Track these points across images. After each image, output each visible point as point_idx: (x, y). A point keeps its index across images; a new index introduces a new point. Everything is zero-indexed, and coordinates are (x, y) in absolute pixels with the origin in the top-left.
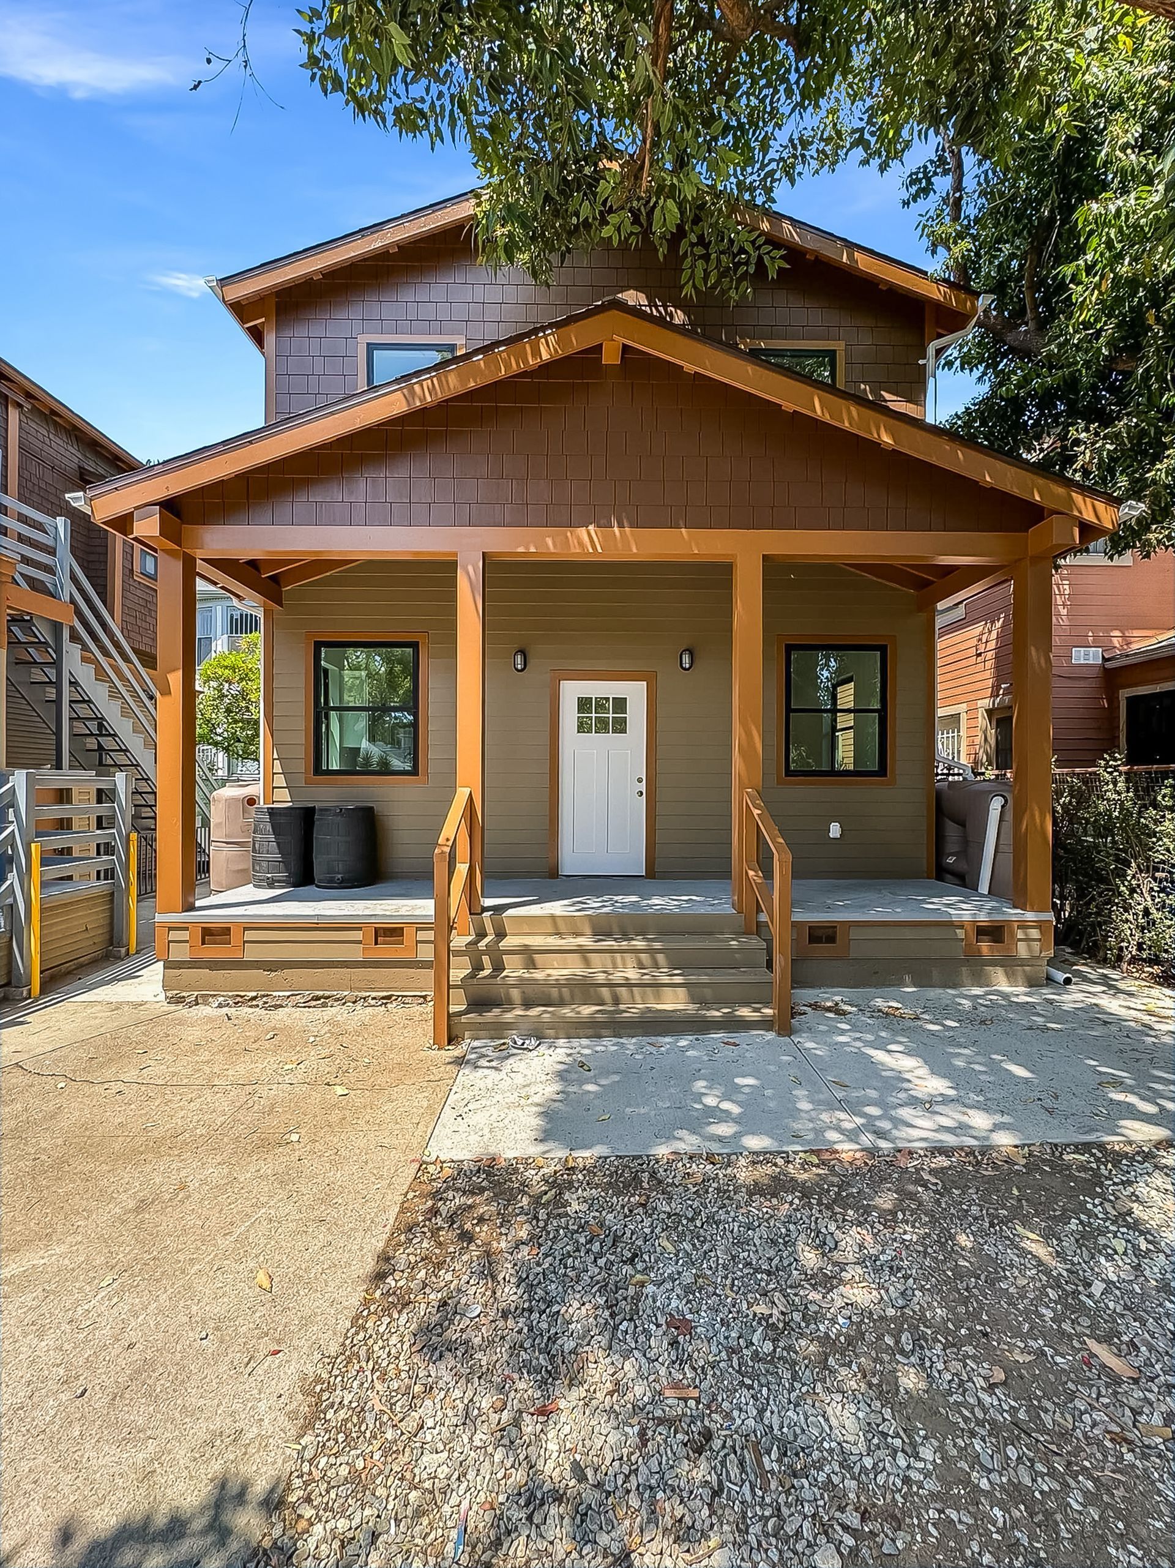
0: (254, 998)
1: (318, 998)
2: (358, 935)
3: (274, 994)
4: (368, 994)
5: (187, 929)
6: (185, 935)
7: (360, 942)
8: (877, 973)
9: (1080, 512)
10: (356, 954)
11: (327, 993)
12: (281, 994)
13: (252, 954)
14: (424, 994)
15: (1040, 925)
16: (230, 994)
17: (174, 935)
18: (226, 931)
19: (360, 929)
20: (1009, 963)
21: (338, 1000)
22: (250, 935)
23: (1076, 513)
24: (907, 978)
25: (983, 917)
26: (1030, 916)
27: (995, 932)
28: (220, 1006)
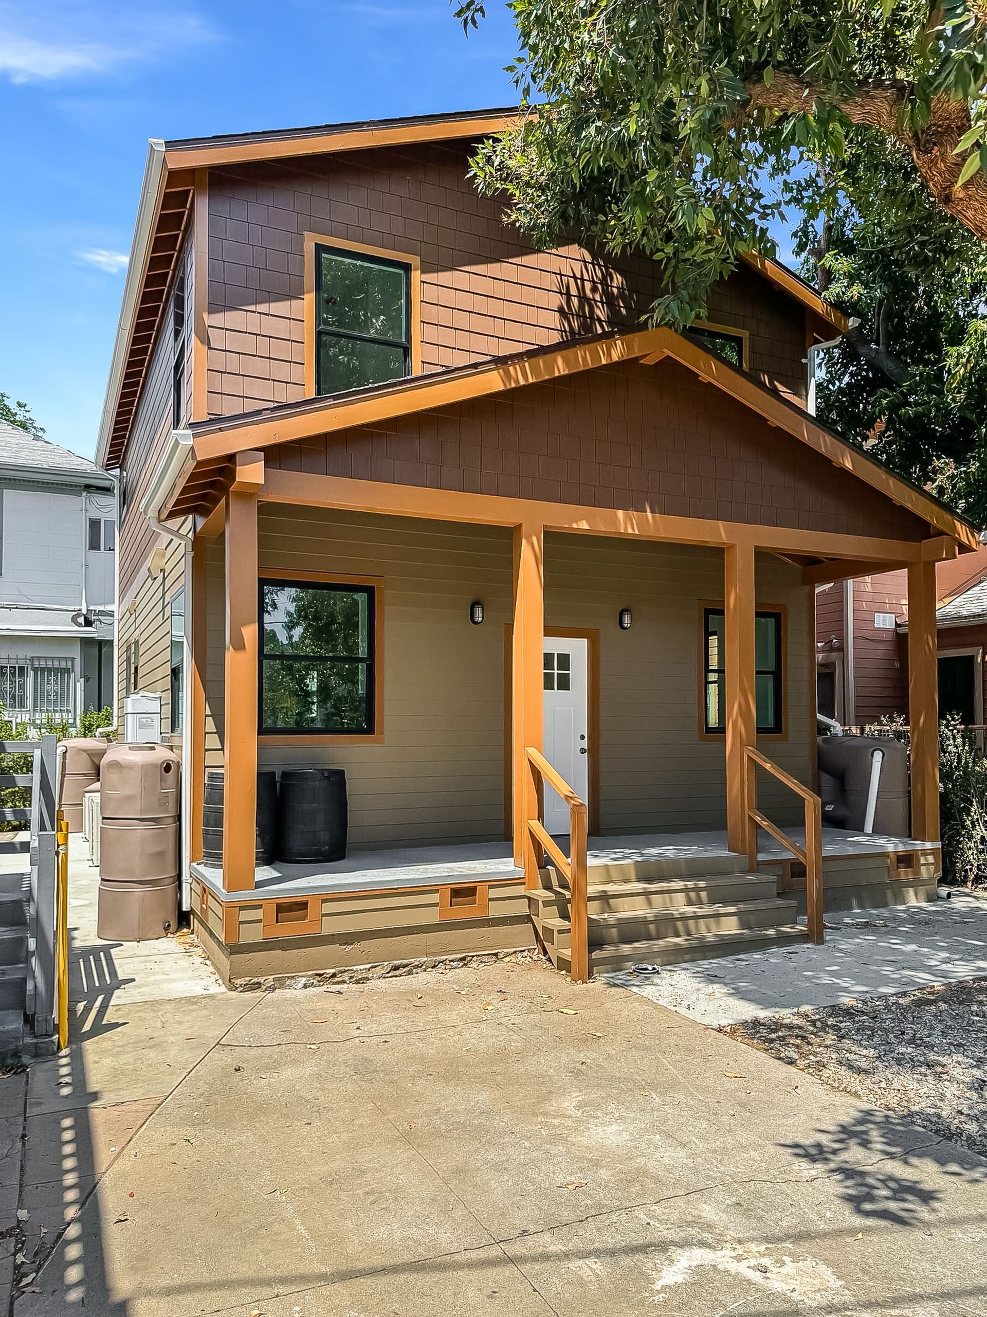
0: (334, 975)
1: (396, 968)
2: (435, 898)
3: (354, 968)
4: (445, 957)
5: (260, 907)
6: (258, 914)
7: (436, 905)
8: (835, 899)
9: (959, 535)
10: (432, 917)
11: (405, 962)
12: (362, 967)
13: (329, 927)
14: (496, 951)
15: (933, 852)
16: (309, 973)
17: (245, 915)
18: (303, 906)
19: (437, 891)
20: (916, 883)
21: (417, 967)
22: (328, 908)
23: (957, 536)
24: (854, 902)
25: (901, 848)
26: (928, 845)
27: (907, 860)
28: (305, 986)
